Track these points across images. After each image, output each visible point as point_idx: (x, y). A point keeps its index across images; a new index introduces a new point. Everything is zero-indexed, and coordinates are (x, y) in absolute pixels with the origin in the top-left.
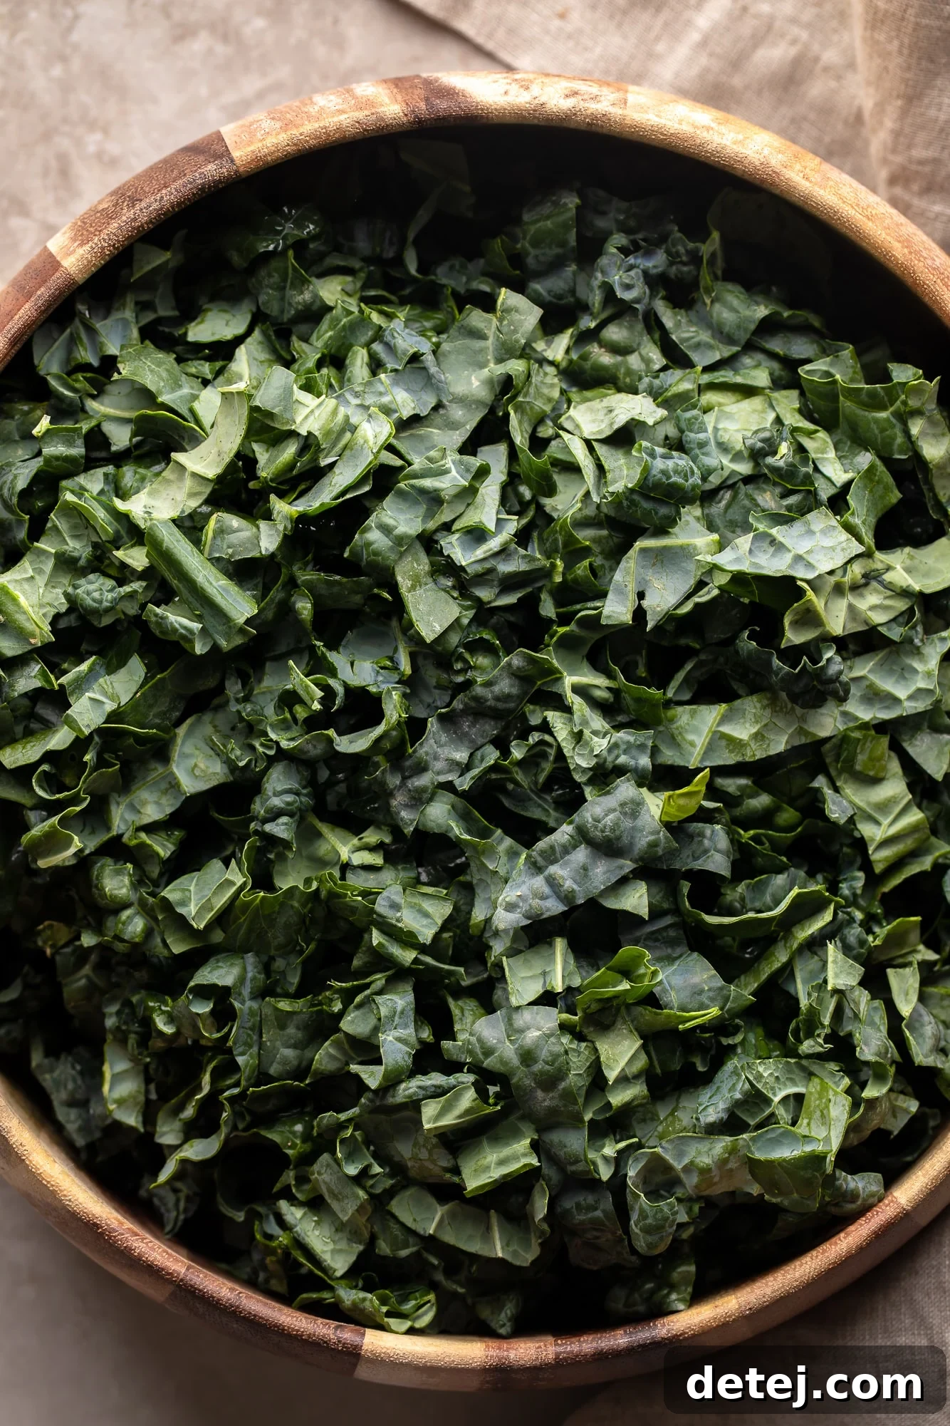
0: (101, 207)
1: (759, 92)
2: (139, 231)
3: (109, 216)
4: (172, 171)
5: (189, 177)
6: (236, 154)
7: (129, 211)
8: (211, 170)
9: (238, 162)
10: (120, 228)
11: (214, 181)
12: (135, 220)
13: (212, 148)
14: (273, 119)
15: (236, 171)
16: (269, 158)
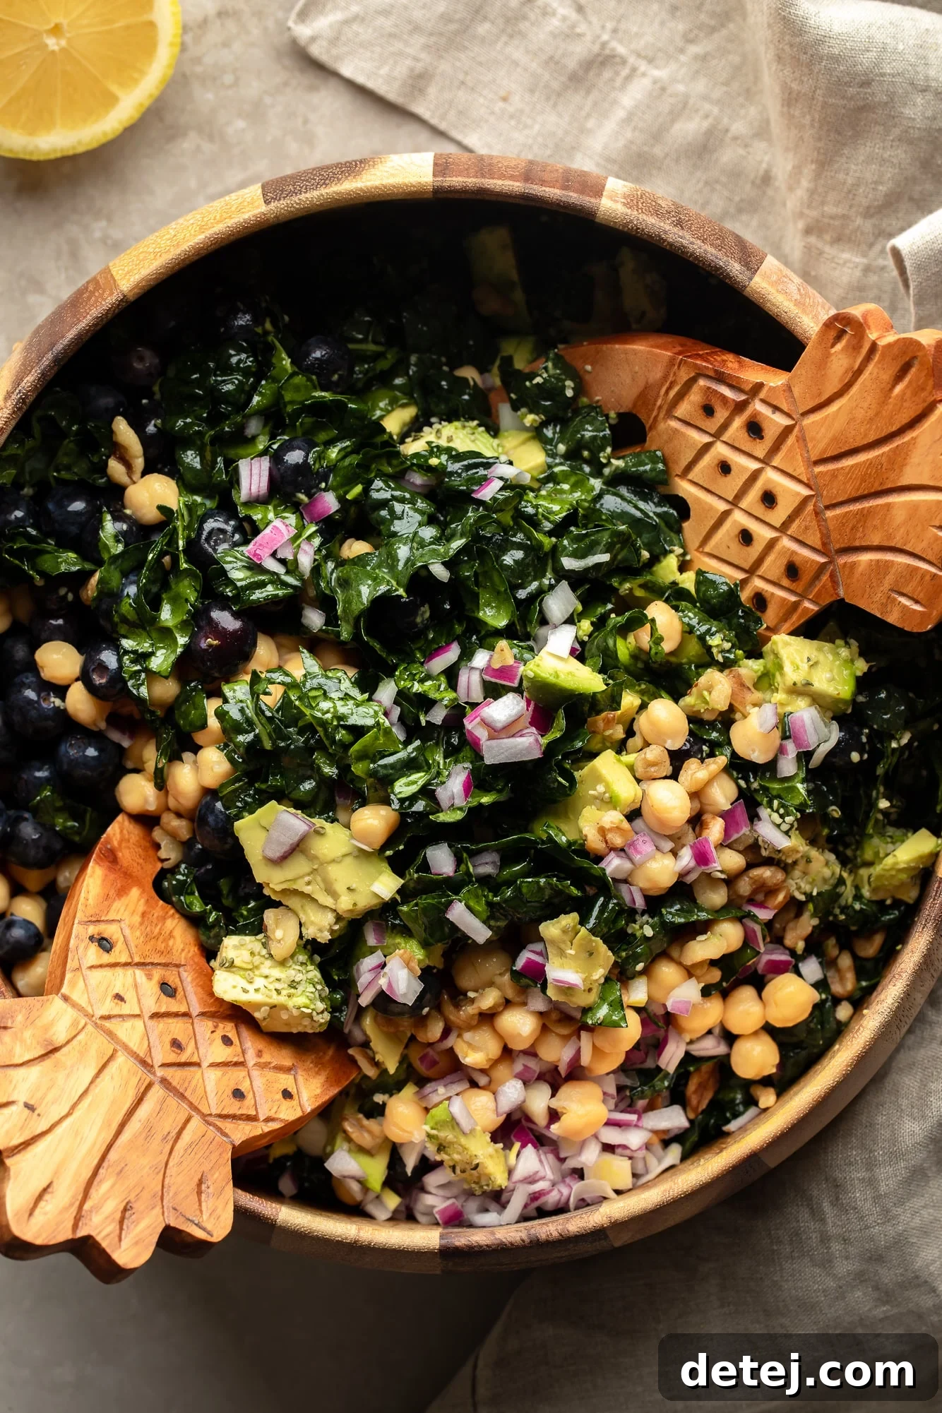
0: (660, 202)
1: (677, 161)
2: (659, 241)
3: (657, 212)
4: (718, 239)
5: (720, 254)
6: (757, 279)
7: (670, 225)
8: (735, 268)
9: (752, 283)
10: (653, 225)
11: (728, 274)
12: (665, 232)
13: (751, 260)
14: (799, 290)
15: (745, 287)
16: (768, 305)
